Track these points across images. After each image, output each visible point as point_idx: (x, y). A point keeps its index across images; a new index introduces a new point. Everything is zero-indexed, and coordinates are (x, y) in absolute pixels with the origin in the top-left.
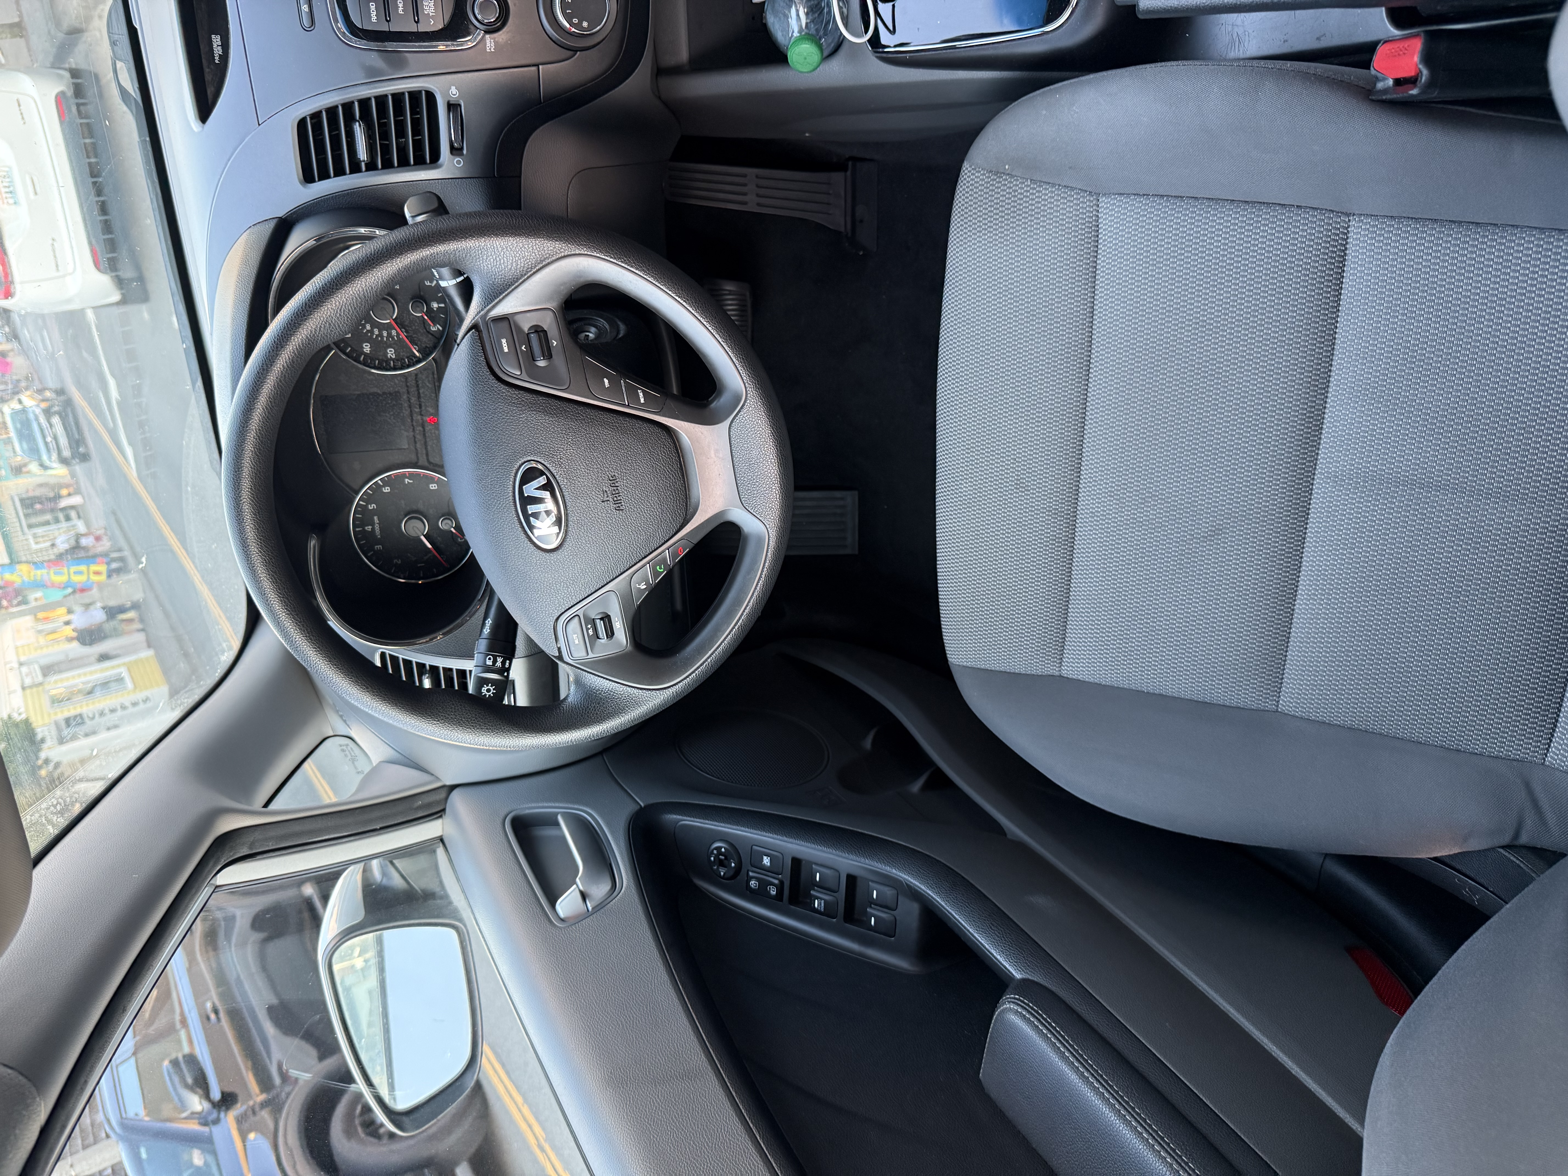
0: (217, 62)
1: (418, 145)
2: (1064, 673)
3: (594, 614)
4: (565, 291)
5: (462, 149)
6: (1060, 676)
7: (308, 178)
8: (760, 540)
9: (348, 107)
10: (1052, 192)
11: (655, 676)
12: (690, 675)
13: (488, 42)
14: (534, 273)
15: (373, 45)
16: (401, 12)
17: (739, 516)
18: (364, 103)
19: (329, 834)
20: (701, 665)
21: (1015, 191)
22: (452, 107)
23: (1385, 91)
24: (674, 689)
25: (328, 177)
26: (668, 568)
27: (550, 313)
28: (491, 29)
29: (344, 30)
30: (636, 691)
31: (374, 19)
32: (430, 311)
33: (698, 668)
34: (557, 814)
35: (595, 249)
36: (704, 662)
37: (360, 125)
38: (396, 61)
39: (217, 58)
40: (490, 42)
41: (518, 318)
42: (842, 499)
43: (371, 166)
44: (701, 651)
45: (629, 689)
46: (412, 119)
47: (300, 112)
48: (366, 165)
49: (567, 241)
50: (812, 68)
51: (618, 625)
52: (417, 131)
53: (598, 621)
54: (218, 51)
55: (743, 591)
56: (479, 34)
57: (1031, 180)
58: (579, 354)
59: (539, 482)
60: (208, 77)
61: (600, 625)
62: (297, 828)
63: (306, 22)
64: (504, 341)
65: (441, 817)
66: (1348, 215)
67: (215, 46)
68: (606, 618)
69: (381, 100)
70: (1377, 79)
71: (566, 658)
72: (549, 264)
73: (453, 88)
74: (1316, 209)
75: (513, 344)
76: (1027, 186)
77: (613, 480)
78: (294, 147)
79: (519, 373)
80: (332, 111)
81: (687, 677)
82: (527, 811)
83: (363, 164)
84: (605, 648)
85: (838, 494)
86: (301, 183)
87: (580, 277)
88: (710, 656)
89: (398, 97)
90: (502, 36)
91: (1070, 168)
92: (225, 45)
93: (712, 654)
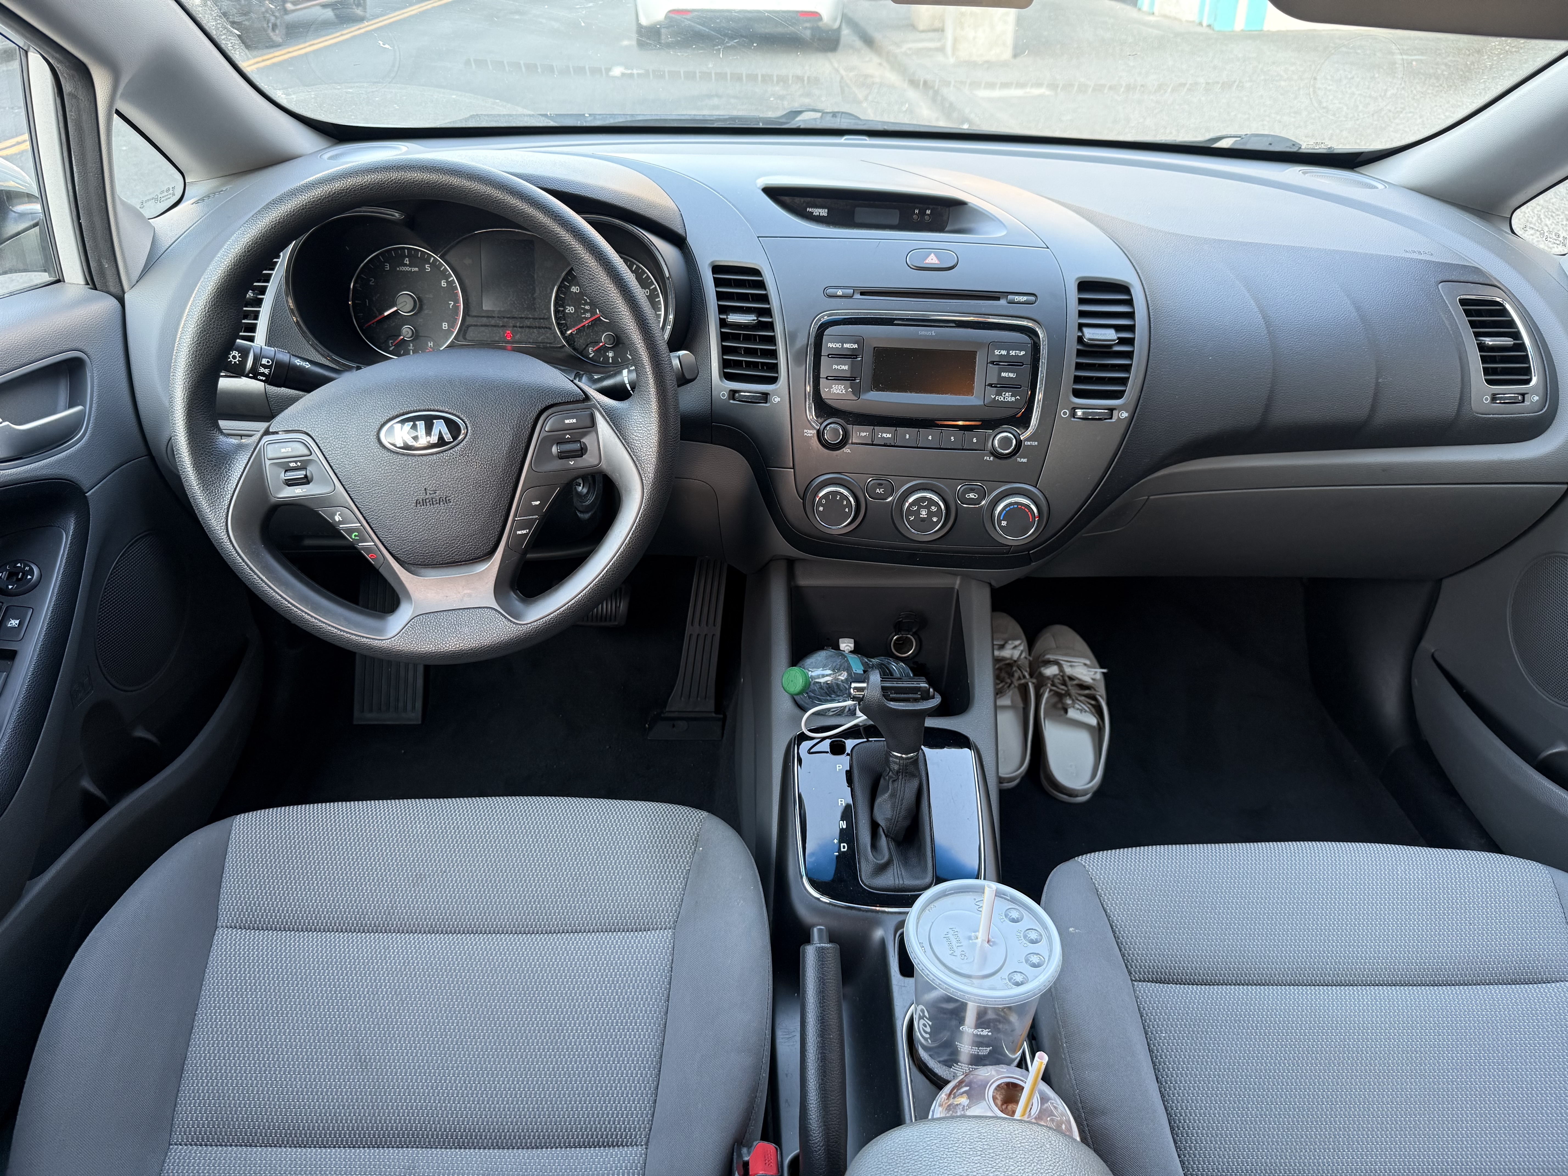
0: (808, 209)
1: (738, 364)
2: (219, 931)
3: (311, 470)
4: (615, 477)
5: (734, 399)
6: (216, 927)
7: (717, 269)
8: (380, 631)
9: (768, 312)
10: (679, 888)
11: (241, 522)
12: (241, 557)
13: (811, 431)
14: (629, 454)
15: (812, 340)
16: (835, 367)
17: (404, 614)
18: (770, 326)
19: (79, 173)
20: (251, 569)
21: (681, 857)
22: (765, 397)
23: (740, 1156)
24: (225, 539)
25: (716, 286)
26: (354, 542)
27: (596, 462)
28: (820, 434)
29: (823, 320)
30: (227, 503)
31: (830, 345)
32: (605, 349)
33: (248, 565)
34: (84, 406)
35: (648, 505)
36: (253, 571)
37: (754, 320)
38: (799, 357)
39: (810, 210)
40: (811, 433)
41: (594, 434)
42: (414, 707)
43: (723, 323)
44: (266, 569)
45: (229, 496)
46: (758, 362)
47: (766, 273)
48: (724, 319)
49: (654, 484)
50: (785, 686)
51: (298, 491)
52: (749, 365)
53: (304, 472)
54: (817, 212)
55: (326, 613)
56: (817, 425)
57: (689, 870)
58: (562, 482)
59: (446, 434)
60: (797, 200)
61: (300, 474)
62: (89, 143)
63: (830, 291)
64: (574, 421)
65: (87, 284)
66: (647, 1144)
67: (820, 210)
68: (306, 481)
69: (772, 340)
70: (749, 1147)
71: (266, 438)
72: (637, 466)
73: (779, 399)
74: (653, 1116)
75: (570, 428)
76: (685, 867)
77: (447, 501)
78: (740, 262)
79: (547, 429)
80: (765, 299)
81: (239, 554)
82: (89, 374)
83: (725, 317)
84: (274, 477)
85: (419, 705)
86: (712, 262)
87: (626, 491)
88: (260, 578)
89: (773, 354)
90: (815, 442)
91: (697, 902)
92: (818, 220)
93: (262, 580)
